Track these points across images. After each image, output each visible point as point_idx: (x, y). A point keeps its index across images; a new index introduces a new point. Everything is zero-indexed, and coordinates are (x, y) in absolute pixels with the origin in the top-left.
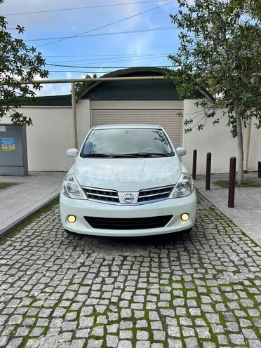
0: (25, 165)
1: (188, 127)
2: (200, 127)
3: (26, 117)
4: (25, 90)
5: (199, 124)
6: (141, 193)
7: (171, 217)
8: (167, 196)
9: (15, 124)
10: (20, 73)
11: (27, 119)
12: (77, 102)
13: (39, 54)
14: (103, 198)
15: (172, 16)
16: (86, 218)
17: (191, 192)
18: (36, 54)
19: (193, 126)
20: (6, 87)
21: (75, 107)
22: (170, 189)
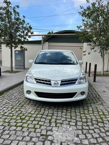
0: (24, 65)
1: (85, 53)
2: (89, 53)
3: (25, 48)
4: (25, 38)
5: (89, 52)
6: (62, 82)
7: (76, 93)
8: (74, 83)
9: (21, 51)
10: (23, 32)
11: (26, 49)
12: (43, 43)
13: (30, 25)
14: (44, 83)
15: (79, 13)
16: (36, 92)
17: (86, 82)
18: (29, 25)
19: (87, 53)
20: (19, 37)
21: (43, 45)
22: (76, 80)
